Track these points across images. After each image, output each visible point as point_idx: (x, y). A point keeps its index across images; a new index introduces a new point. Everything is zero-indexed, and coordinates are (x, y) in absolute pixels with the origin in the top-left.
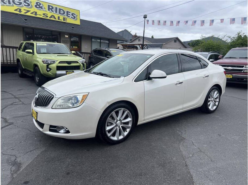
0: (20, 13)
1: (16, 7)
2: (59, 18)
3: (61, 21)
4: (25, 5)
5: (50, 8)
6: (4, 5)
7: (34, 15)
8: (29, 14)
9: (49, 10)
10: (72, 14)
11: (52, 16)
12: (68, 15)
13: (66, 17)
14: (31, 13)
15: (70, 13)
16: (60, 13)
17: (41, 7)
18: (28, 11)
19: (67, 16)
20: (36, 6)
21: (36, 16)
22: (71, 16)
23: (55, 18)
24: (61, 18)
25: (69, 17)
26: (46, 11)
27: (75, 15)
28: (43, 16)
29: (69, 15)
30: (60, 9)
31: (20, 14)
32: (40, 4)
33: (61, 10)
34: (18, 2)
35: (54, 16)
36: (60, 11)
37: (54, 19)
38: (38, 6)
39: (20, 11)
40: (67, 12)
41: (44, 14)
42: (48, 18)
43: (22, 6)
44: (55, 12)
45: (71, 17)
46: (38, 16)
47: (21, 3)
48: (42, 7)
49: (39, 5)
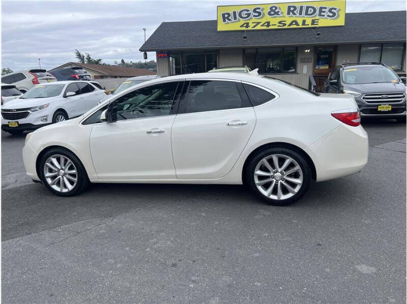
0: (247, 29)
1: (242, 21)
2: (304, 22)
3: (308, 26)
4: (254, 16)
5: (291, 10)
6: (229, 23)
7: (265, 28)
8: (259, 27)
9: (288, 13)
10: (330, 11)
11: (293, 22)
12: (322, 14)
13: (317, 17)
14: (262, 26)
15: (326, 8)
16: (307, 14)
17: (277, 13)
18: (258, 23)
19: (320, 15)
20: (269, 14)
21: (268, 28)
22: (327, 13)
23: (298, 25)
24: (309, 21)
25: (324, 16)
26: (284, 17)
27: (335, 9)
28: (279, 26)
29: (324, 12)
30: (308, 8)
31: (247, 31)
32: (276, 8)
33: (310, 9)
34: (246, 14)
35: (296, 22)
36: (308, 10)
37: (295, 26)
38: (272, 13)
39: (247, 26)
40: (321, 8)
41: (280, 23)
42: (286, 27)
43: (251, 18)
44: (298, 15)
45: (328, 16)
46: (271, 27)
47: (249, 15)
48: (279, 12)
49: (274, 11)
